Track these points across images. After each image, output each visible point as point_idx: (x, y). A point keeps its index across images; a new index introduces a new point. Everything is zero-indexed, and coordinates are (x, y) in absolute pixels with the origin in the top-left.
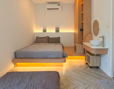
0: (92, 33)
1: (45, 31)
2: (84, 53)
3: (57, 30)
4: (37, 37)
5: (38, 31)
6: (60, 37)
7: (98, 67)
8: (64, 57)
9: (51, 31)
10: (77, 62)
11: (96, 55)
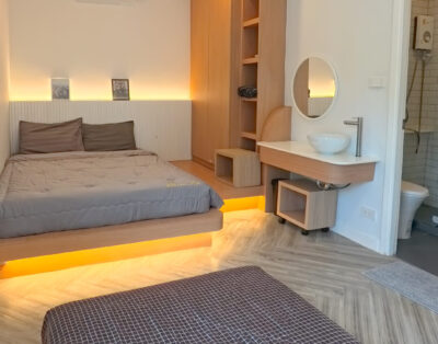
0: (287, 104)
1: (61, 93)
2: (262, 184)
3: (121, 91)
4: (21, 122)
5: (30, 93)
6: (132, 122)
7: (325, 230)
8: (211, 207)
9: (91, 95)
10: (241, 220)
11: (326, 186)
